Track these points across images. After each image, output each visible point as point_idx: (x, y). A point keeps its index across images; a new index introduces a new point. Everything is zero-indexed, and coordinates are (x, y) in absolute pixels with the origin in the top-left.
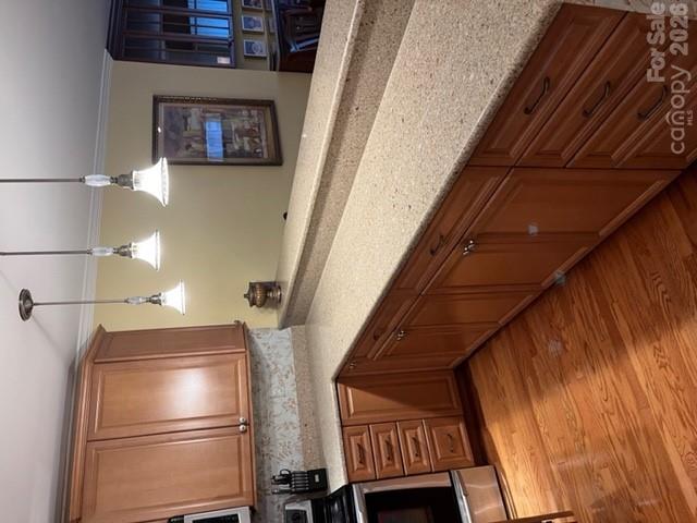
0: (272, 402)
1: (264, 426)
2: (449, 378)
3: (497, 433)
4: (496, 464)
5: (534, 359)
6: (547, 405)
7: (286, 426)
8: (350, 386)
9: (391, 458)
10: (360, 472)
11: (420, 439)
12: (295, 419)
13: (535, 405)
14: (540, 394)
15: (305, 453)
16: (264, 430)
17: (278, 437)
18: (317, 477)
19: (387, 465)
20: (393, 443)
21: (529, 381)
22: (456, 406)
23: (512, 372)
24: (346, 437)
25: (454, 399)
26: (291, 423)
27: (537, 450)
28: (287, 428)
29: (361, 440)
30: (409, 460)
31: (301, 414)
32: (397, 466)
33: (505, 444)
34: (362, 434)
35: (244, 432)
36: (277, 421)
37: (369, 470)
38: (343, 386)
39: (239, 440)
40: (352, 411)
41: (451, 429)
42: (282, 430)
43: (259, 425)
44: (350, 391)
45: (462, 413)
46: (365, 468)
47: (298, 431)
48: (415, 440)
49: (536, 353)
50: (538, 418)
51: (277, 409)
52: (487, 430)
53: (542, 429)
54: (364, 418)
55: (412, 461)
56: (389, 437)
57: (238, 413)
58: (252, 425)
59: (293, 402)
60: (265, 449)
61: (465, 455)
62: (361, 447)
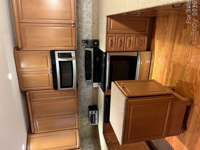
0: (83, 13)
1: (80, 21)
2: (148, 20)
3: (157, 43)
4: (153, 51)
5: (184, 29)
6: (180, 48)
7: (88, 22)
8: (112, 19)
9: (121, 45)
10: (110, 49)
11: (132, 41)
12: (91, 20)
13: (176, 44)
14: (179, 42)
15: (93, 32)
16: (80, 23)
17: (84, 26)
18: (96, 43)
19: (119, 48)
20: (123, 41)
21: (178, 36)
22: (147, 31)
23: (173, 29)
24: (108, 37)
25: (147, 28)
26: (89, 22)
27: (169, 57)
28: (88, 23)
29: (113, 38)
30: (126, 47)
31: (93, 19)
32: (122, 48)
33: (159, 49)
34: (113, 37)
35: (74, 27)
36: (85, 20)
37: (113, 48)
38: (110, 19)
39: (72, 29)
40: (111, 28)
41: (142, 38)
42: (86, 24)
43: (78, 21)
44: (112, 21)
45: (148, 33)
46: (112, 48)
47: (91, 25)
48: (130, 41)
49: (186, 29)
50: (174, 48)
51: (85, 16)
52: (154, 40)
53: (174, 52)
54: (115, 31)
55: (127, 47)
56: (122, 39)
57: (71, 19)
58: (76, 24)
59: (91, 14)
60: (80, 29)
61: (144, 47)
62: (112, 41)
